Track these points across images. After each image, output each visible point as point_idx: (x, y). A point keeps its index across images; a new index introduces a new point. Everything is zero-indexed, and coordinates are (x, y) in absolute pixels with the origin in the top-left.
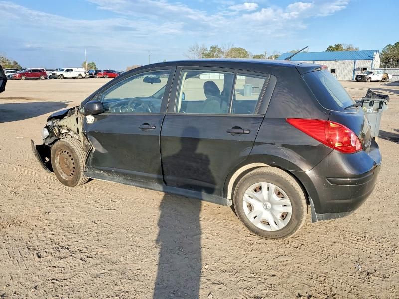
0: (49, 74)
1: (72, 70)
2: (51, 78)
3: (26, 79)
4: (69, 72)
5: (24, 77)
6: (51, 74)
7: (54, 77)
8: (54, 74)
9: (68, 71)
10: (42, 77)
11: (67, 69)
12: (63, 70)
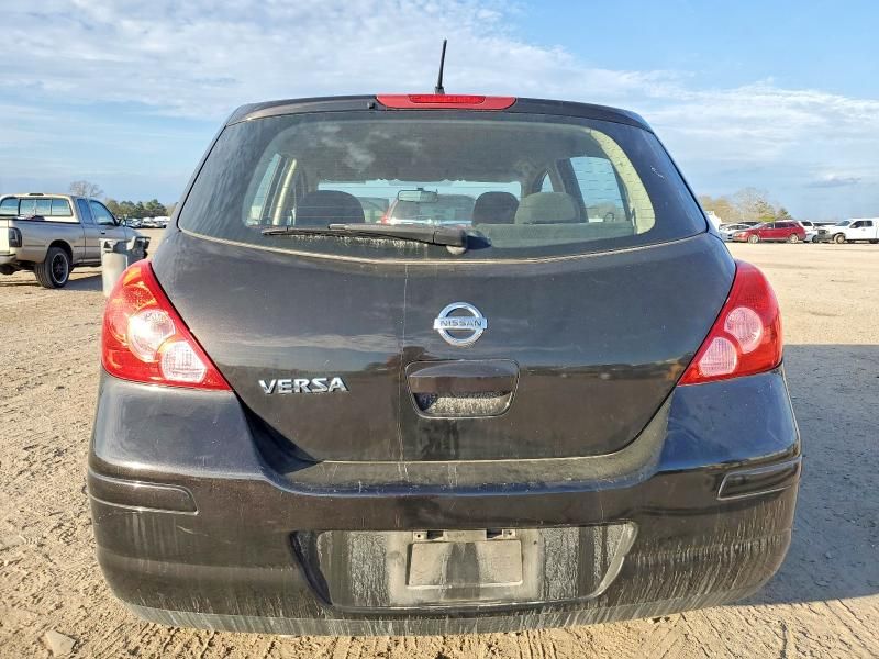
0: (811, 231)
1: (869, 224)
2: (815, 240)
3: (759, 242)
4: (860, 228)
5: (755, 238)
6: (816, 233)
7: (821, 238)
8: (823, 232)
9: (858, 224)
10: (794, 238)
11: (856, 220)
12: (845, 224)
